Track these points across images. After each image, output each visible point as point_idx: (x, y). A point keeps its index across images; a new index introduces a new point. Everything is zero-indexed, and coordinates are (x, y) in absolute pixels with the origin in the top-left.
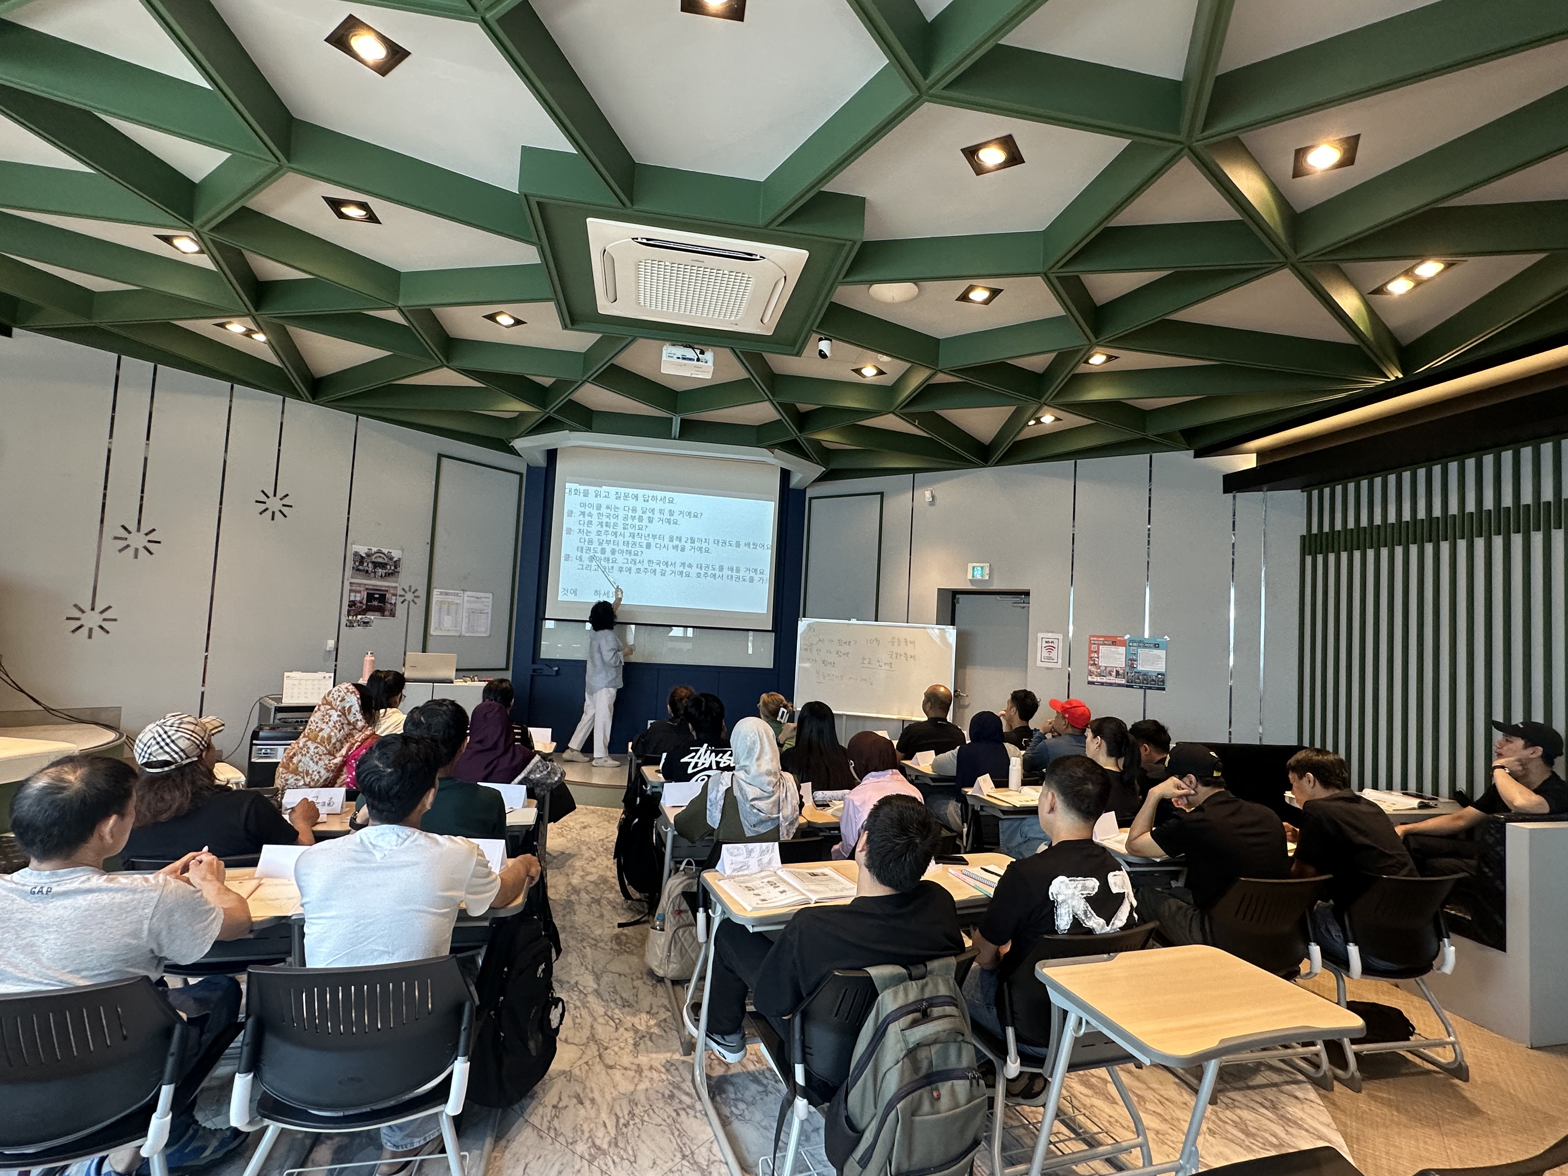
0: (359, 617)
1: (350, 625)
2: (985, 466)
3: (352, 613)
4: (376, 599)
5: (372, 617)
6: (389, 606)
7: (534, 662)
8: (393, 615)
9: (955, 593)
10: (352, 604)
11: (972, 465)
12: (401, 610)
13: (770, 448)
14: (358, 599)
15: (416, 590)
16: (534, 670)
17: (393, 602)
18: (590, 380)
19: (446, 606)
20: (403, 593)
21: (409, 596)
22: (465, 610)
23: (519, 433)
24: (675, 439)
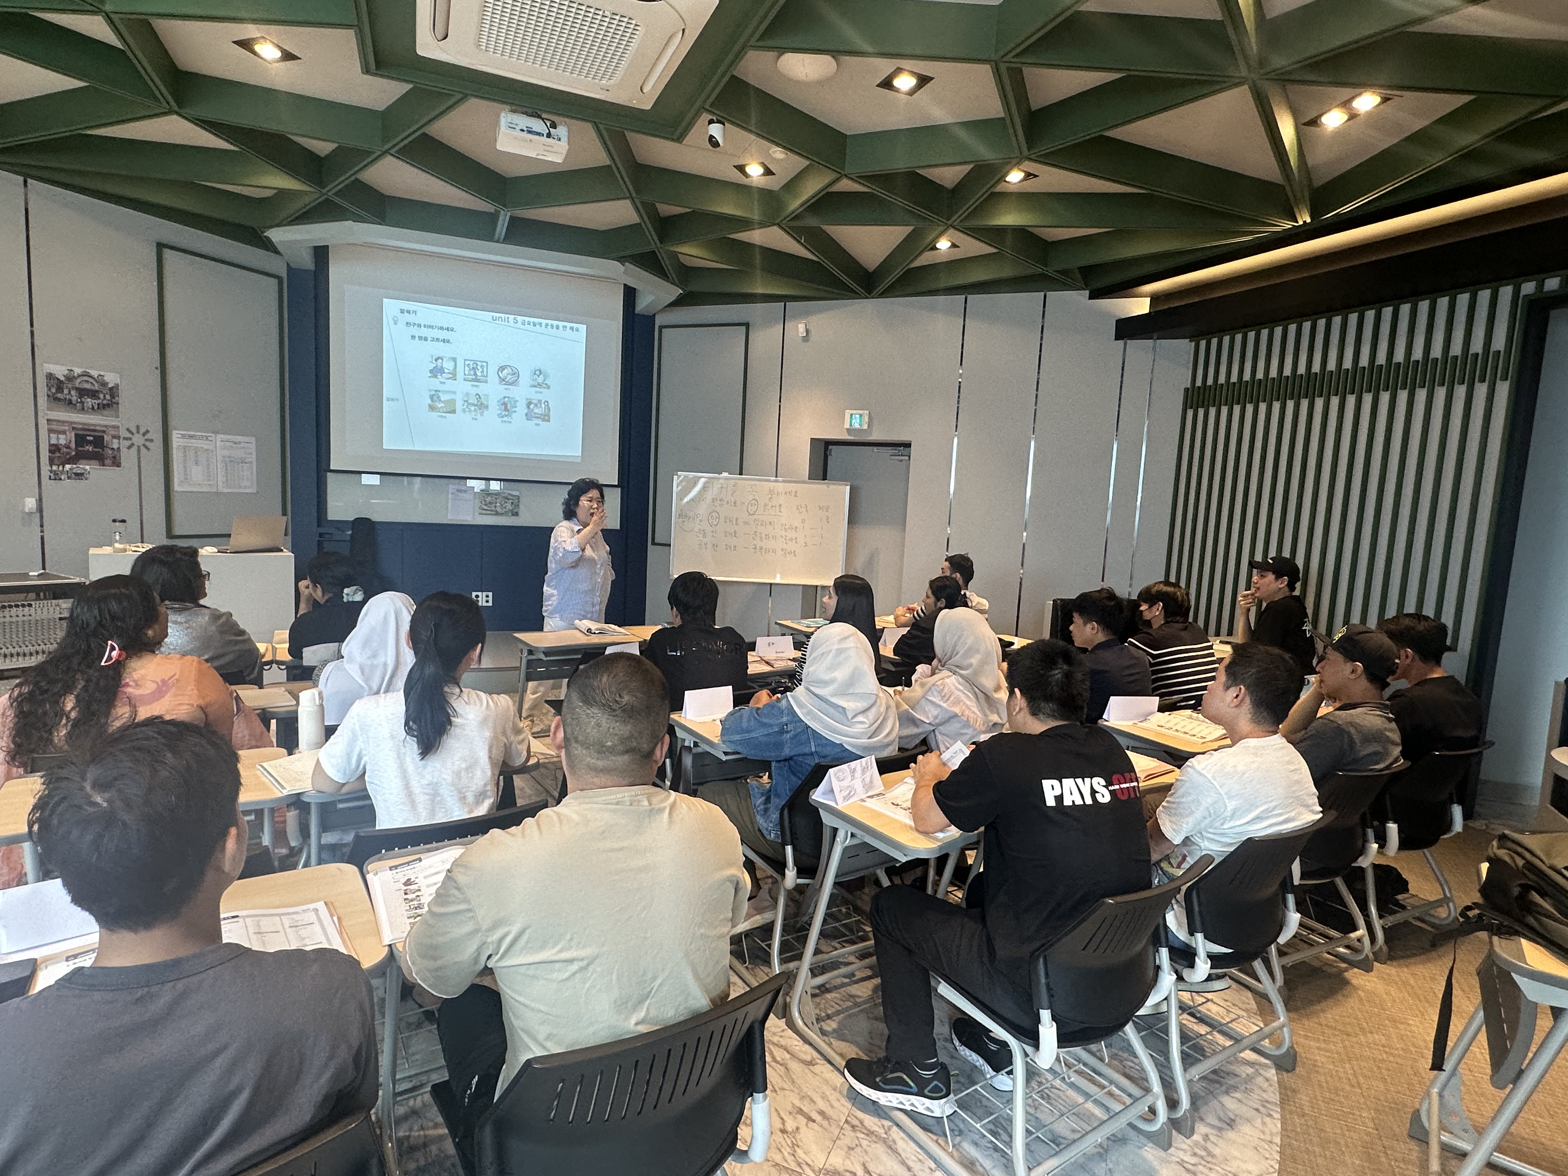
0: (68, 467)
1: (56, 477)
2: (867, 298)
3: (56, 461)
4: (90, 442)
5: (87, 467)
6: (110, 452)
7: (318, 526)
8: (116, 463)
9: (828, 444)
10: (54, 449)
11: (853, 295)
12: (128, 458)
13: (621, 260)
14: (62, 441)
15: (147, 432)
16: (321, 535)
17: (115, 446)
18: (392, 152)
19: (192, 453)
20: (128, 435)
21: (138, 440)
22: (220, 458)
23: (277, 221)
24: (497, 242)
